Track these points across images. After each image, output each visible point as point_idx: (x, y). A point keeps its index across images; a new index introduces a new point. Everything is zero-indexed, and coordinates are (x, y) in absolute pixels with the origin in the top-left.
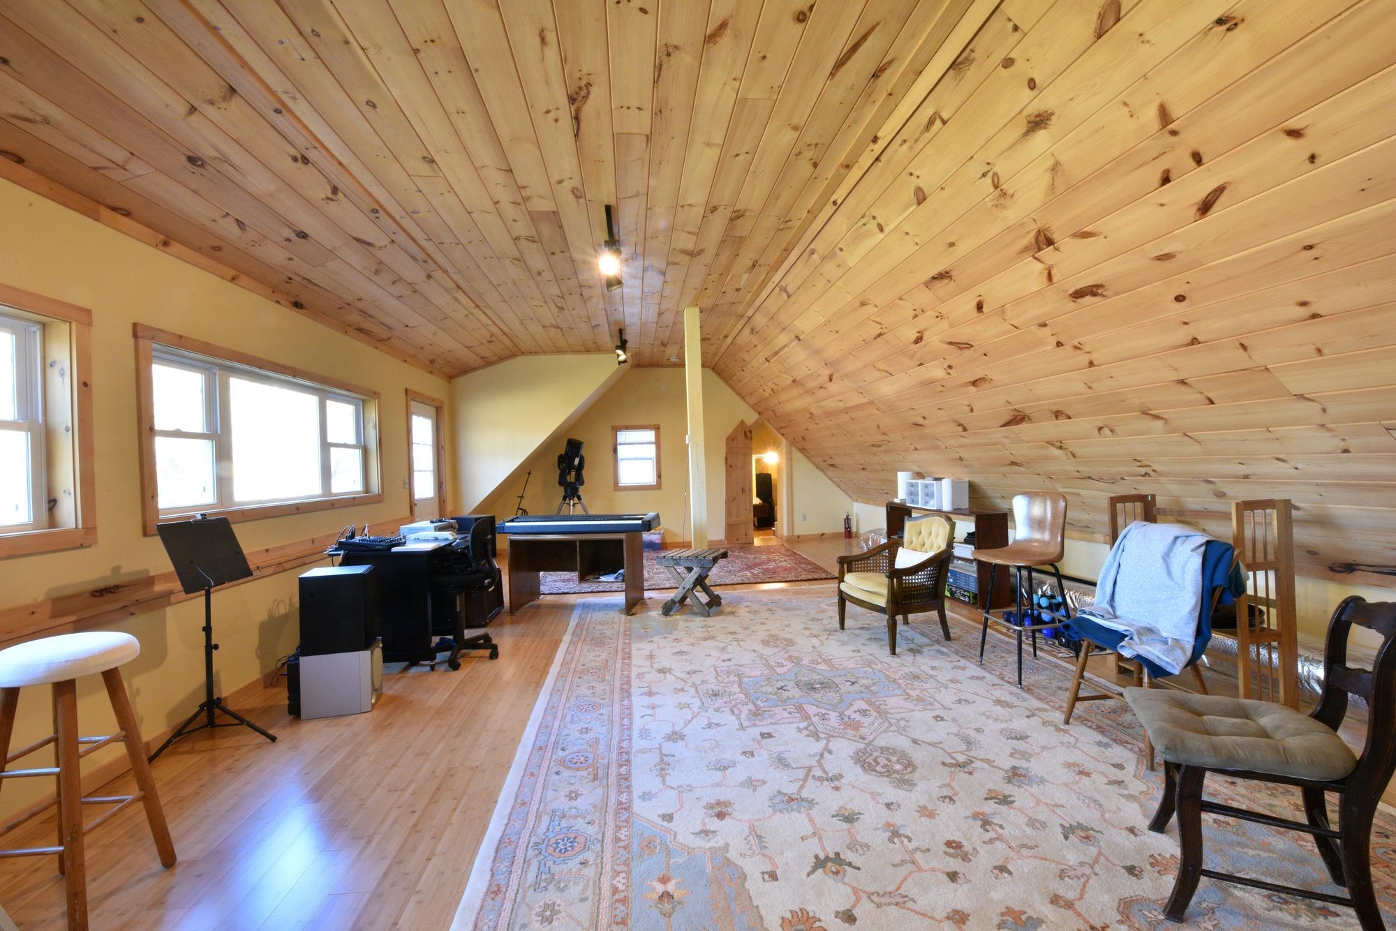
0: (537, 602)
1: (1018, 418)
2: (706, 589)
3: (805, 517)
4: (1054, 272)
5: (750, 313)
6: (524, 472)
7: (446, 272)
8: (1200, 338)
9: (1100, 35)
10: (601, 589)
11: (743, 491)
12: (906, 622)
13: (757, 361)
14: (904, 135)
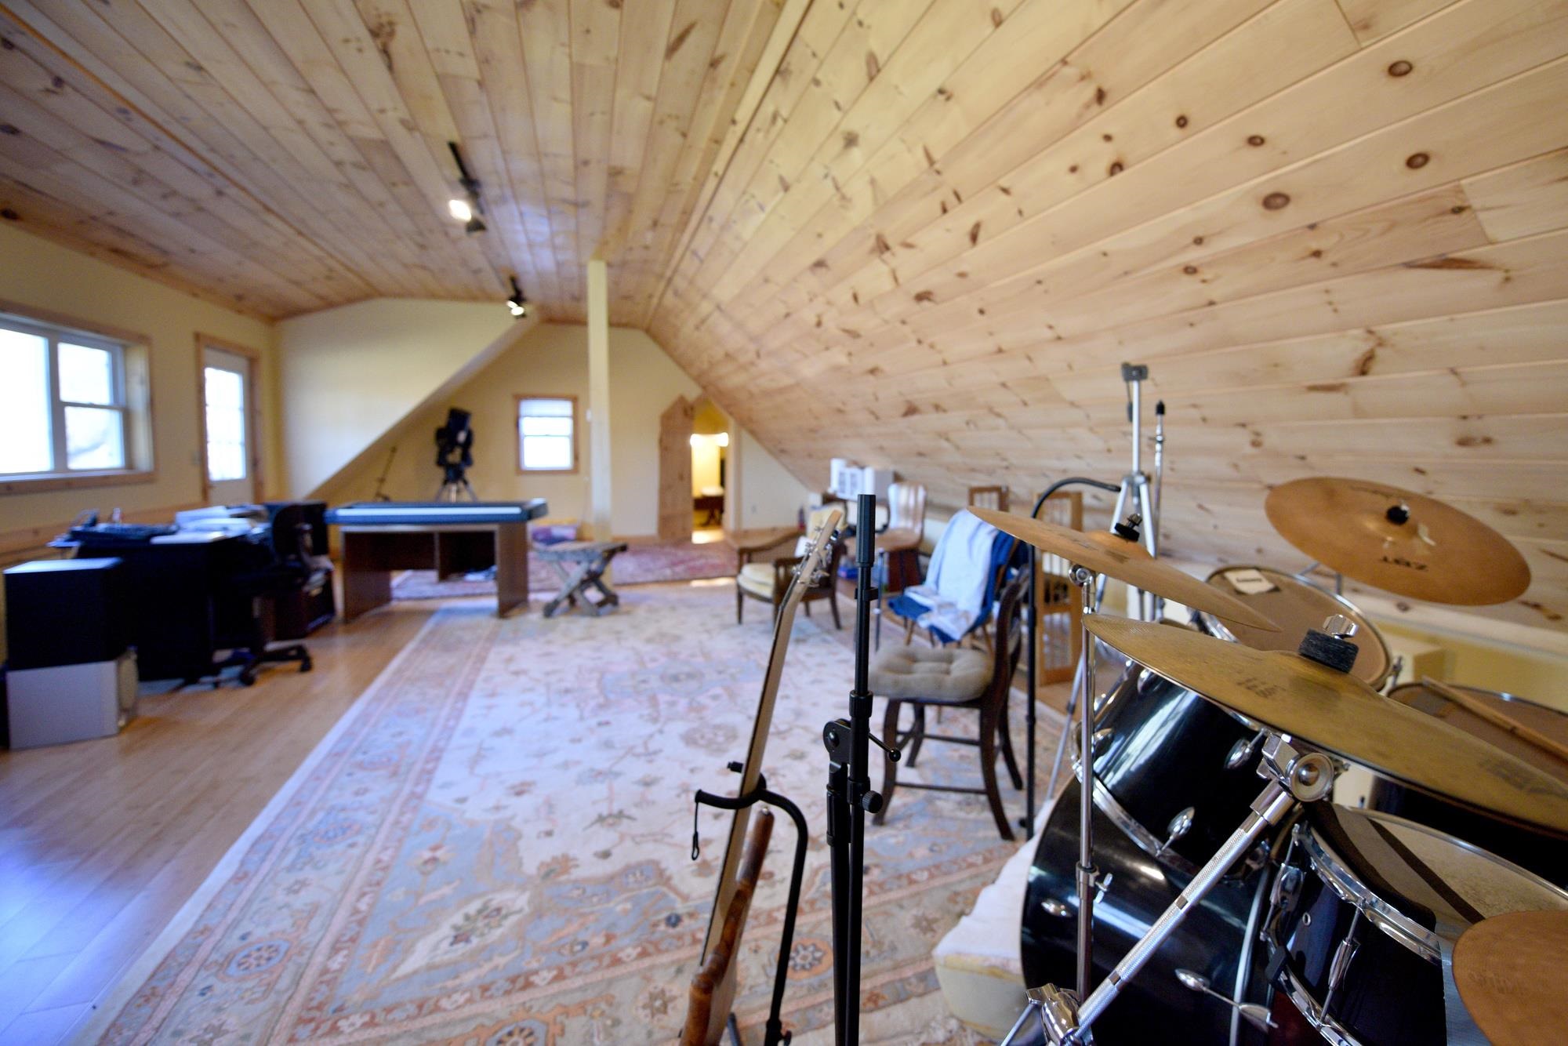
0: (385, 608)
1: (911, 410)
2: (601, 588)
3: (754, 509)
4: (899, 275)
5: (668, 273)
6: (386, 449)
7: (243, 189)
8: (1004, 347)
9: (871, 79)
10: (469, 591)
11: (681, 478)
12: (808, 613)
13: (687, 329)
14: (756, 124)
